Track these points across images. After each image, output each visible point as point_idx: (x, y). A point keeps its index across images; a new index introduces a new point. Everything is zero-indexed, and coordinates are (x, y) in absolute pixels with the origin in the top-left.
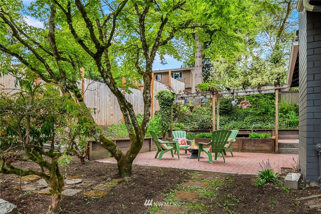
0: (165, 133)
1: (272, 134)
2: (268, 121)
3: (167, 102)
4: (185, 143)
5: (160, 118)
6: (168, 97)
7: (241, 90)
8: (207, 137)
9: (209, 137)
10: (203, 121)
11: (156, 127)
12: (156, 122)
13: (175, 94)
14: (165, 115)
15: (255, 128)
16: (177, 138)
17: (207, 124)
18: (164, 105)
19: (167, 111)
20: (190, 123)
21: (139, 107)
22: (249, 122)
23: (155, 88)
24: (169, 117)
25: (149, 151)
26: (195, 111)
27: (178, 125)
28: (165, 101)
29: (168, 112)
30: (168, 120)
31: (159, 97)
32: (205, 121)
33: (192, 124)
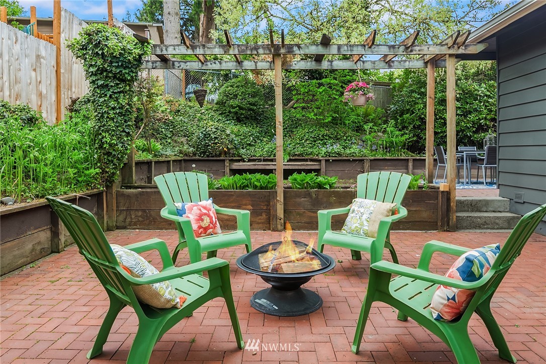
0: (114, 174)
1: (363, 168)
2: (346, 140)
3: (117, 67)
4: (211, 222)
5: (90, 124)
6: (124, 49)
7: (360, 48)
8: (255, 187)
9: (262, 188)
10: (206, 136)
11: (78, 155)
12: (76, 137)
13: (148, 43)
14: (111, 112)
15: (328, 154)
16: (179, 205)
17: (216, 144)
18: (107, 77)
19: (117, 100)
20: (169, 141)
21: (7, 84)
22: (307, 140)
23: (67, 30)
24: (126, 121)
25: (52, 252)
26: (179, 111)
27: (144, 145)
28: (111, 62)
29: (123, 101)
30: (124, 131)
31: (84, 48)
32: (213, 136)
33: (176, 141)
